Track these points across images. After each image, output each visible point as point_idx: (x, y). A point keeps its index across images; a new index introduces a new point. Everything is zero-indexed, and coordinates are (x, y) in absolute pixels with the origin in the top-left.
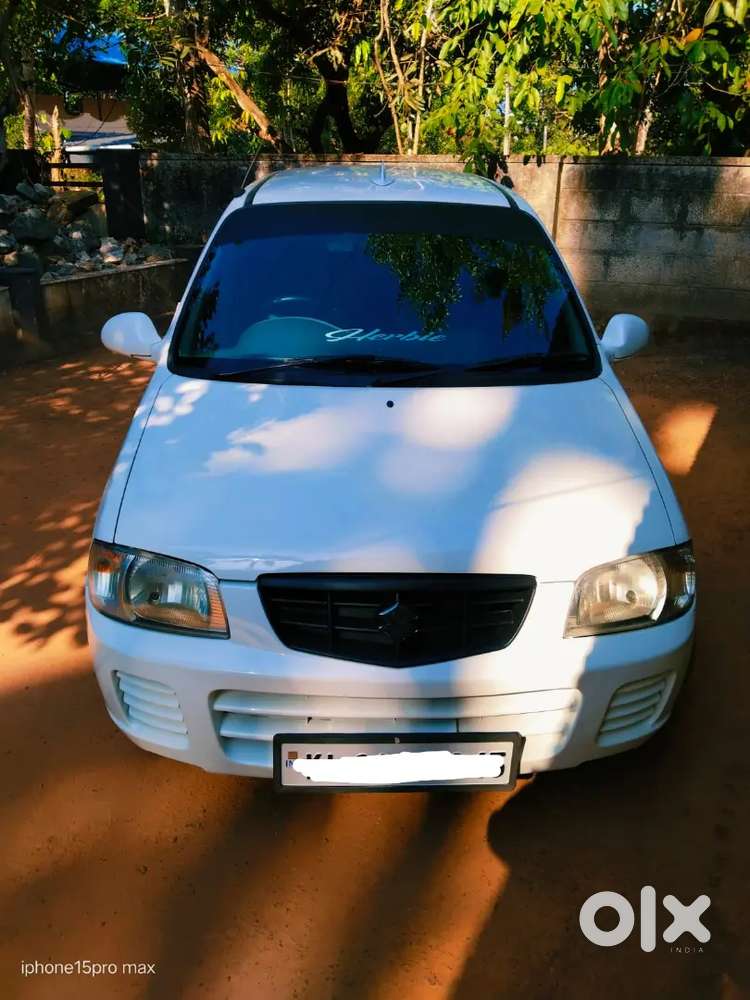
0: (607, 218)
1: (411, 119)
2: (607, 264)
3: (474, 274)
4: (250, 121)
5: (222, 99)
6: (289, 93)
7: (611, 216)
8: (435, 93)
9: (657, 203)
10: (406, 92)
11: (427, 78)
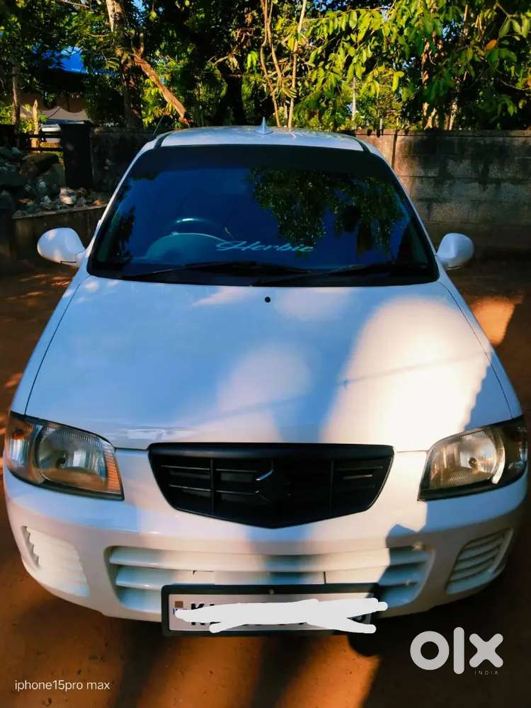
0: (430, 175)
1: (287, 104)
2: (429, 208)
3: (336, 212)
4: (172, 110)
5: (153, 94)
6: (202, 91)
7: (431, 174)
8: (304, 86)
9: (466, 164)
10: (283, 85)
11: (298, 74)
